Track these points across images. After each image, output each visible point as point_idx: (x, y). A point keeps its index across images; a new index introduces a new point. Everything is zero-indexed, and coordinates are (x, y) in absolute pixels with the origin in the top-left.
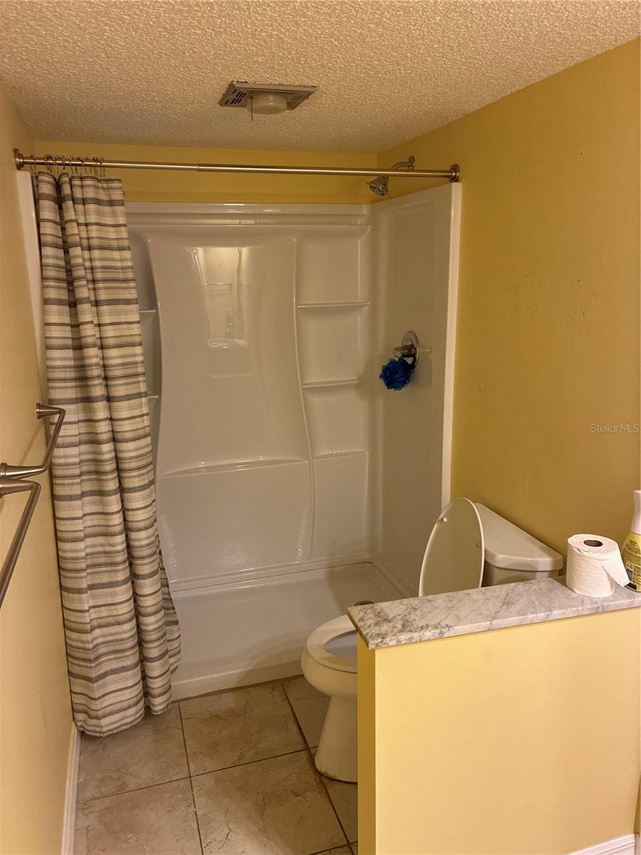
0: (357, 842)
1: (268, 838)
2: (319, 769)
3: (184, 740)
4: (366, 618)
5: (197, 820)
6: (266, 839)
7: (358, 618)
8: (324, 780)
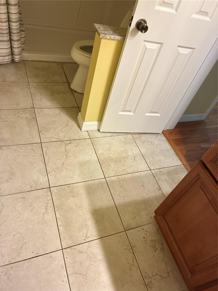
0: (81, 107)
1: (53, 101)
2: (71, 88)
3: (26, 72)
4: (100, 28)
5: (31, 93)
6: (53, 102)
7: (98, 27)
8: (73, 91)
